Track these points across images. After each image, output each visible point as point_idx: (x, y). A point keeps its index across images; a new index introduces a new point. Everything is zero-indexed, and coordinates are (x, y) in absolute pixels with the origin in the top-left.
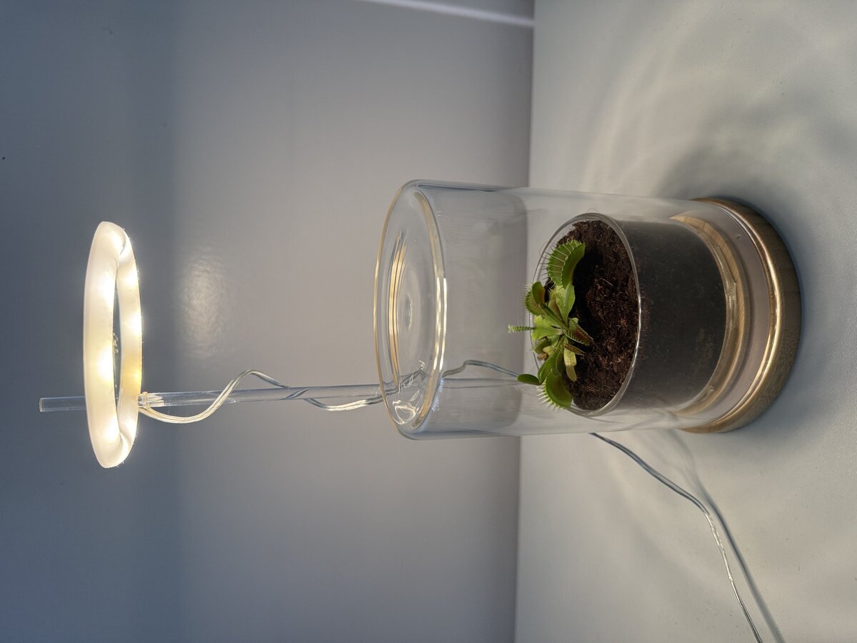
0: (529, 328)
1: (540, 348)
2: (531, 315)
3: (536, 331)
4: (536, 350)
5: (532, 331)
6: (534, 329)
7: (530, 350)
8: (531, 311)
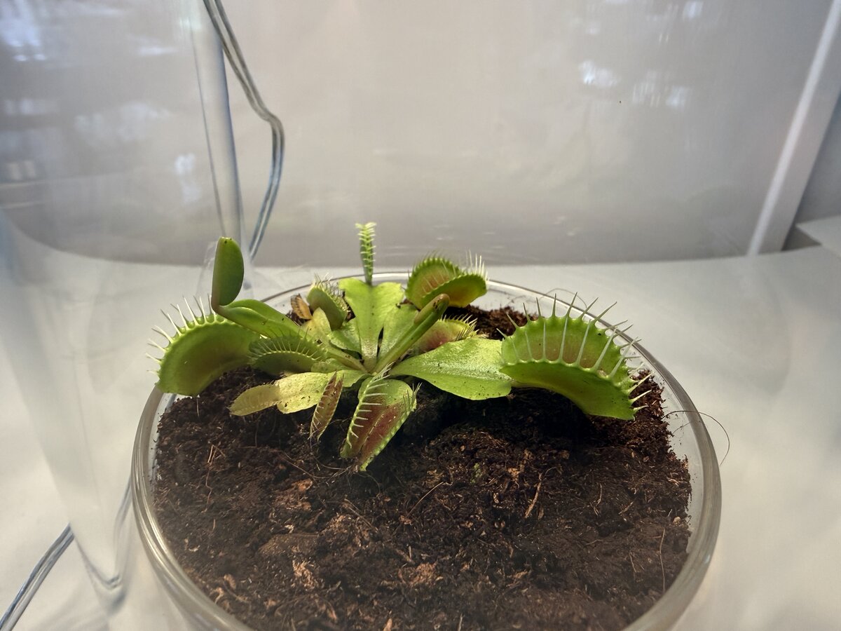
0: (369, 271)
1: (321, 302)
2: (406, 276)
3: (365, 290)
4: (317, 292)
5: (363, 279)
6: (369, 283)
7: (316, 276)
8: (415, 275)
